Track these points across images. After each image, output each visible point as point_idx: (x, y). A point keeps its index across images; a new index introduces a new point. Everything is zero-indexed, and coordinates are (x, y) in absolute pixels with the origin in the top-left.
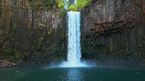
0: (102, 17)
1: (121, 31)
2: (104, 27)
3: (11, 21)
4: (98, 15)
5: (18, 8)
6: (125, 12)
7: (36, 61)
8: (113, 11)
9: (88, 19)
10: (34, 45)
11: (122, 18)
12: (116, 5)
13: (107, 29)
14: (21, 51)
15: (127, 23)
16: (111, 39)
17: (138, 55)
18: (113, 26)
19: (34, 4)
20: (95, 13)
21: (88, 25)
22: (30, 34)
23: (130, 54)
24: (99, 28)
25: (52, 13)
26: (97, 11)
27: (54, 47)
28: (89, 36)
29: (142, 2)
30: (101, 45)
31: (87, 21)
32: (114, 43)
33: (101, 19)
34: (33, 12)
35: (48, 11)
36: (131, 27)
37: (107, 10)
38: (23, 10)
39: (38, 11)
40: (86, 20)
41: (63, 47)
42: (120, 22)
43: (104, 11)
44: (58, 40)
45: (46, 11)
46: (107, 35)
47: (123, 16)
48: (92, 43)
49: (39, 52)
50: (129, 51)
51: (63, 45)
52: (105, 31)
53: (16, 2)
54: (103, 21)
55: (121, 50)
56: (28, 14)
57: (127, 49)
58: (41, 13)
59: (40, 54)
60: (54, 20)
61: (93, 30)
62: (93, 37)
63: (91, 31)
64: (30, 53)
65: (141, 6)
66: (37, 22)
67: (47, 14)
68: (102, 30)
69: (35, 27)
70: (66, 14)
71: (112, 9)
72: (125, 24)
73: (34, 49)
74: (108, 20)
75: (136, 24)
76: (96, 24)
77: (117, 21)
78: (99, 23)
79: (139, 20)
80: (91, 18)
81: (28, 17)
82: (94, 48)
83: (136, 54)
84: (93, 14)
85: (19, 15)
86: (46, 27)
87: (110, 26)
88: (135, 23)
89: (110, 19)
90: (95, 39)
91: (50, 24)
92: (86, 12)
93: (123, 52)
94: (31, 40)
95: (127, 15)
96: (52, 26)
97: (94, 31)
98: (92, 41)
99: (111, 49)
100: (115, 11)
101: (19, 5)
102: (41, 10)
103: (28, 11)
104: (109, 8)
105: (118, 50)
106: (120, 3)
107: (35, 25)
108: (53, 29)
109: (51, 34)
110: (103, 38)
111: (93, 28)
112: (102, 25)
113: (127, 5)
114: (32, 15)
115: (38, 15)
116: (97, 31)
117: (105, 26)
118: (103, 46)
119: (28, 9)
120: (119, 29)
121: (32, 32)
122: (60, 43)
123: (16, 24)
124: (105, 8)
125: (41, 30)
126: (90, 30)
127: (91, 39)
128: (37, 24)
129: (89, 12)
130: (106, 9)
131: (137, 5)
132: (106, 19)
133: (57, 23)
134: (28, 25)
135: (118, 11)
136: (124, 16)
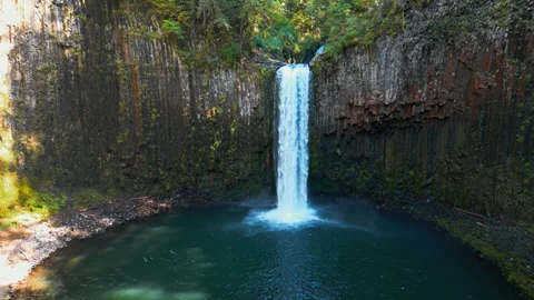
0: (366, 89)
1: (416, 126)
2: (371, 113)
3: (144, 105)
4: (357, 82)
5: (154, 69)
6: (430, 78)
7: (207, 194)
8: (399, 75)
9: (333, 90)
10: (200, 159)
11: (422, 93)
12: (406, 59)
13: (378, 119)
14: (173, 173)
15: (433, 106)
16: (389, 142)
17: (447, 189)
18: (396, 111)
19: (192, 56)
20: (350, 78)
21: (330, 104)
22: (190, 132)
23: (430, 184)
24: (360, 116)
25: (238, 77)
26: (355, 71)
27: (246, 164)
28: (334, 134)
29: (474, 58)
30: (363, 156)
31: (329, 95)
32: (394, 154)
33: (364, 95)
34: (190, 76)
35: (226, 71)
36: (441, 117)
37: (382, 72)
38: (166, 73)
39: (203, 72)
40: (326, 93)
41: (268, 160)
42: (413, 104)
43: (374, 74)
44: (254, 145)
45: (223, 72)
46: (379, 132)
47: (422, 89)
48: (339, 152)
49: (212, 176)
50: (428, 177)
51: (268, 155)
52: (373, 124)
53: (147, 53)
54: (370, 98)
55: (411, 173)
56: (179, 83)
57: (424, 172)
58: (211, 77)
59: (215, 180)
60: (244, 95)
61: (342, 119)
62: (343, 135)
63: (339, 122)
64: (193, 179)
65: (471, 70)
66: (203, 101)
67: (226, 80)
68: (367, 120)
69: (199, 116)
70: (273, 75)
71: (394, 71)
72: (426, 111)
73: (202, 167)
74: (384, 97)
75: (454, 113)
76: (351, 105)
77: (406, 100)
78: (360, 104)
79: (463, 105)
80: (339, 88)
81: (180, 90)
82: (345, 163)
83: (443, 187)
84: (343, 77)
85: (160, 87)
86: (225, 114)
87: (387, 113)
88: (451, 111)
89: (387, 96)
90: (348, 143)
91: (235, 106)
92: (326, 71)
93: (414, 178)
94: (193, 148)
95: (433, 87)
96: (238, 112)
97: (346, 122)
98: (339, 146)
99: (388, 169)
100: (402, 74)
101: (155, 59)
102: (211, 70)
103: (178, 74)
104: (386, 67)
105: (402, 172)
106: (417, 55)
107: (199, 112)
108: (242, 121)
109: (237, 131)
110: (368, 141)
111: (343, 114)
112: (367, 109)
113: (438, 61)
114: (190, 86)
115: (205, 84)
116: (353, 122)
117: (374, 113)
118: (368, 159)
119: (177, 70)
120: (412, 121)
121: (193, 128)
122: (260, 152)
123: (155, 110)
124: (376, 66)
125: (214, 123)
126: (337, 119)
127: (336, 142)
128: (203, 107)
129: (335, 71)
130: (380, 68)
131: (461, 65)
132: (378, 95)
133: (252, 102)
134: (182, 112)
135: (411, 75)
136: (426, 88)
